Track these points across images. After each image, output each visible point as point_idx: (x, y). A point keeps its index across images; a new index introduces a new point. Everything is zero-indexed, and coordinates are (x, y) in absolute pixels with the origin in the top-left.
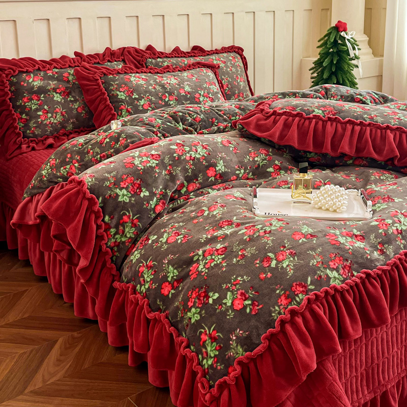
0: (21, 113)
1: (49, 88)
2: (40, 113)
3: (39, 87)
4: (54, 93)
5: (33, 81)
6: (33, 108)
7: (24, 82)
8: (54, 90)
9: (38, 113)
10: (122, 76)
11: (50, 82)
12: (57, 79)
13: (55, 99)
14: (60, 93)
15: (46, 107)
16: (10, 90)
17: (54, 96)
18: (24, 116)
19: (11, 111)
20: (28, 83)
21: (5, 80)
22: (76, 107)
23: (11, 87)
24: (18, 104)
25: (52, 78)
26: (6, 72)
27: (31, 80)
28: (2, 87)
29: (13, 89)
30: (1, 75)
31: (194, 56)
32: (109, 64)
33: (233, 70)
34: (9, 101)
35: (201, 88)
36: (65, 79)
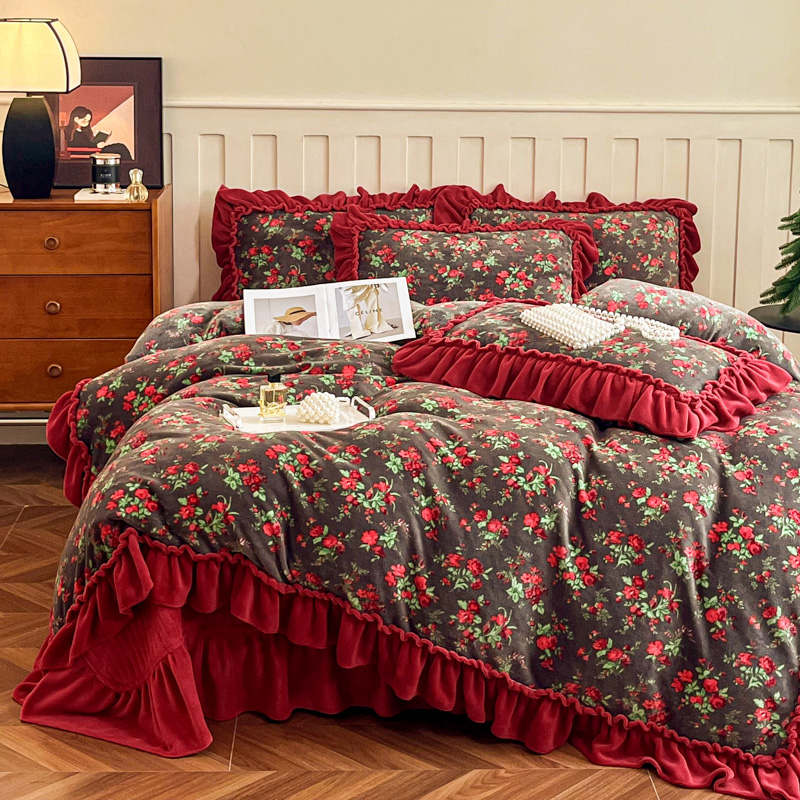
0: (244, 271)
1: (289, 238)
2: (267, 273)
3: (275, 236)
4: (294, 247)
5: (269, 226)
6: (260, 265)
7: (256, 226)
8: (296, 242)
9: (265, 273)
10: (392, 231)
11: (293, 230)
12: (304, 227)
13: (293, 255)
14: (302, 248)
16: (236, 235)
17: (292, 251)
18: (246, 275)
19: (232, 265)
20: (262, 228)
21: (233, 221)
22: (324, 271)
23: (238, 231)
24: (243, 256)
25: (298, 225)
26: (236, 209)
27: (267, 224)
28: (228, 230)
29: (240, 233)
30: (229, 213)
31: (571, 212)
32: (403, 211)
33: (641, 243)
34: (232, 250)
35: (517, 262)
36: (317, 227)
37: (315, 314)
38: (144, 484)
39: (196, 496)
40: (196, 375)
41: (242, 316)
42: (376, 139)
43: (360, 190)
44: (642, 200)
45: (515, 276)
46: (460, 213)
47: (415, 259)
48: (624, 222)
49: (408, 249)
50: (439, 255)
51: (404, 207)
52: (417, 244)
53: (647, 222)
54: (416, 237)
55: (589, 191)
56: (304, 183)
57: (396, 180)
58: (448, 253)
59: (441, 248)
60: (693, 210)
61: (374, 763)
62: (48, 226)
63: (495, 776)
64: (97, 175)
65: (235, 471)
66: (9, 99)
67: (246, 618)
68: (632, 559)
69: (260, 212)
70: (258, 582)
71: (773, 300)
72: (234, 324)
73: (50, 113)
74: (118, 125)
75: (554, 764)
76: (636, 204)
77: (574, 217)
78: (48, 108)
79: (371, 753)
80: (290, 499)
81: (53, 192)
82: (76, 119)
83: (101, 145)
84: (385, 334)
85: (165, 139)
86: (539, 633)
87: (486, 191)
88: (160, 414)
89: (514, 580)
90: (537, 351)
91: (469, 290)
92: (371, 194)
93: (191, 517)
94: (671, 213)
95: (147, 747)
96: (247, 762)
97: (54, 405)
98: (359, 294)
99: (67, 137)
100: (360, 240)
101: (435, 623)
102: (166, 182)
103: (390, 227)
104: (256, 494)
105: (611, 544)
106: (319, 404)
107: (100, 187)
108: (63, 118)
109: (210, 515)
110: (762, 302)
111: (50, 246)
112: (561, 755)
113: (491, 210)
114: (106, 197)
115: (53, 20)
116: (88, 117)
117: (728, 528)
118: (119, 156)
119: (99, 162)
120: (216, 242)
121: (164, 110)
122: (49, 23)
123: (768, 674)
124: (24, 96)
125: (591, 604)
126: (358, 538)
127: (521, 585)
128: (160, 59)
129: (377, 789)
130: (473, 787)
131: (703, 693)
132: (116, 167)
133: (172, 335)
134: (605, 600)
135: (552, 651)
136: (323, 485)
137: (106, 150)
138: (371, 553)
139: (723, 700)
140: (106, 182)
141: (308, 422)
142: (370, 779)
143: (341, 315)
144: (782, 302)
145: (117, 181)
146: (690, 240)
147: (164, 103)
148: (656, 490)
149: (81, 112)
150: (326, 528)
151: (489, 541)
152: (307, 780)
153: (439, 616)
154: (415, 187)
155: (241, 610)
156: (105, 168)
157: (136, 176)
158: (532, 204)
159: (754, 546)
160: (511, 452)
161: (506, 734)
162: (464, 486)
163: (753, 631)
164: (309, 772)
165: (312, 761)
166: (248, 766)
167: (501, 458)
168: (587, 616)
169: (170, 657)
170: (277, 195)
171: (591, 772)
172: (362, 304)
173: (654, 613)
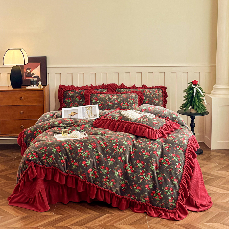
0: (65, 104)
1: (75, 96)
2: (70, 104)
3: (72, 96)
5: (70, 93)
6: (68, 102)
7: (68, 94)
8: (76, 97)
10: (97, 94)
12: (78, 93)
13: (76, 100)
14: (78, 98)
15: (72, 102)
17: (76, 99)
19: (62, 102)
21: (62, 92)
22: (83, 103)
24: (65, 100)
25: (77, 93)
28: (61, 94)
29: (64, 95)
30: (62, 91)
31: (138, 89)
32: (101, 89)
33: (154, 96)
34: (62, 99)
35: (125, 101)
36: (81, 94)
37: (78, 113)
38: (35, 152)
39: (46, 154)
40: (50, 127)
41: (61, 114)
42: (95, 74)
43: (91, 85)
44: (154, 86)
45: (125, 104)
46: (113, 90)
47: (102, 100)
48: (150, 91)
49: (101, 98)
50: (108, 99)
51: (101, 88)
52: (103, 97)
53: (155, 91)
54: (103, 95)
55: (142, 84)
56: (79, 84)
57: (99, 83)
58: (110, 99)
59: (108, 98)
60: (166, 88)
61: (86, 213)
62: (21, 94)
63: (112, 215)
64: (31, 83)
65: (55, 148)
66: (12, 66)
67: (57, 181)
68: (142, 166)
69: (69, 90)
70: (60, 173)
71: (183, 108)
72: (59, 116)
73: (21, 69)
74: (37, 72)
75: (125, 212)
76: (153, 87)
77: (139, 90)
78: (21, 68)
79: (85, 211)
80: (67, 154)
81: (22, 87)
82: (27, 71)
83: (33, 76)
84: (93, 117)
85: (47, 74)
86: (122, 183)
87: (119, 84)
88: (40, 136)
89: (116, 171)
90: (124, 121)
91: (114, 107)
92: (94, 86)
93: (45, 159)
94: (161, 89)
95: (36, 210)
96: (57, 213)
97: (19, 135)
98: (87, 108)
99: (25, 75)
100: (90, 96)
101: (99, 181)
102: (48, 84)
103: (97, 93)
104: (59, 153)
105: (137, 163)
106: (75, 133)
107: (32, 86)
108: (25, 70)
109: (49, 158)
110: (180, 109)
111: (21, 99)
112: (127, 210)
113: (120, 89)
114: (33, 88)
115: (22, 49)
116: (30, 70)
117: (163, 159)
118: (36, 78)
119: (32, 80)
120: (59, 97)
121: (47, 68)
122: (20, 50)
123: (172, 192)
124: (15, 66)
125: (133, 176)
126: (82, 163)
127: (117, 173)
128: (46, 57)
129: (85, 218)
130: (106, 218)
131: (157, 196)
132: (36, 81)
133: (46, 118)
134: (136, 175)
135: (124, 187)
136: (74, 151)
137: (34, 77)
138: (84, 166)
139: (162, 197)
140: (34, 84)
141: (73, 137)
142: (84, 216)
143: (83, 113)
144: (185, 108)
145: (36, 84)
146: (165, 95)
147: (47, 66)
148: (147, 151)
149: (28, 69)
150: (75, 161)
151: (110, 163)
152: (70, 216)
153: (100, 180)
154: (103, 84)
155: (56, 179)
156: (33, 81)
157: (40, 83)
158: (130, 87)
159: (169, 163)
160: (116, 143)
161: (115, 206)
162: (105, 151)
163: (168, 182)
164: (71, 215)
165: (71, 213)
166: (57, 214)
167: (114, 144)
168: (132, 179)
169: (40, 190)
170: (72, 86)
171: (133, 214)
172: (88, 111)
173: (147, 178)
